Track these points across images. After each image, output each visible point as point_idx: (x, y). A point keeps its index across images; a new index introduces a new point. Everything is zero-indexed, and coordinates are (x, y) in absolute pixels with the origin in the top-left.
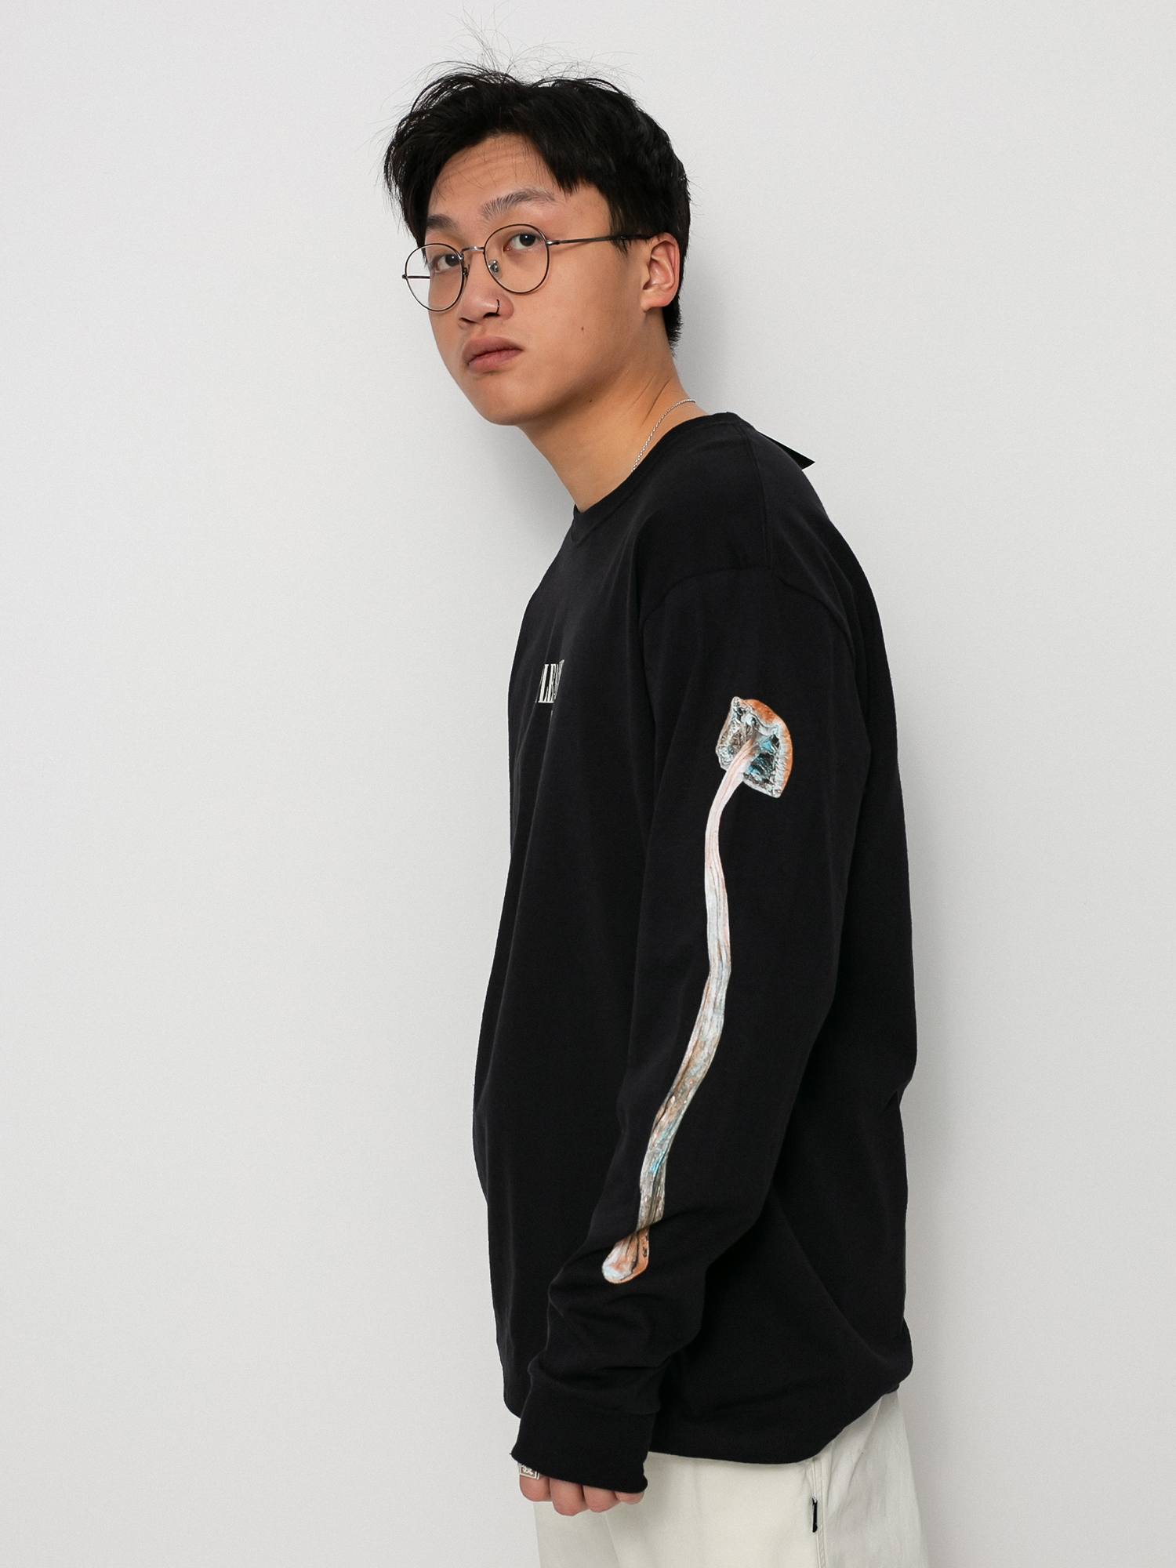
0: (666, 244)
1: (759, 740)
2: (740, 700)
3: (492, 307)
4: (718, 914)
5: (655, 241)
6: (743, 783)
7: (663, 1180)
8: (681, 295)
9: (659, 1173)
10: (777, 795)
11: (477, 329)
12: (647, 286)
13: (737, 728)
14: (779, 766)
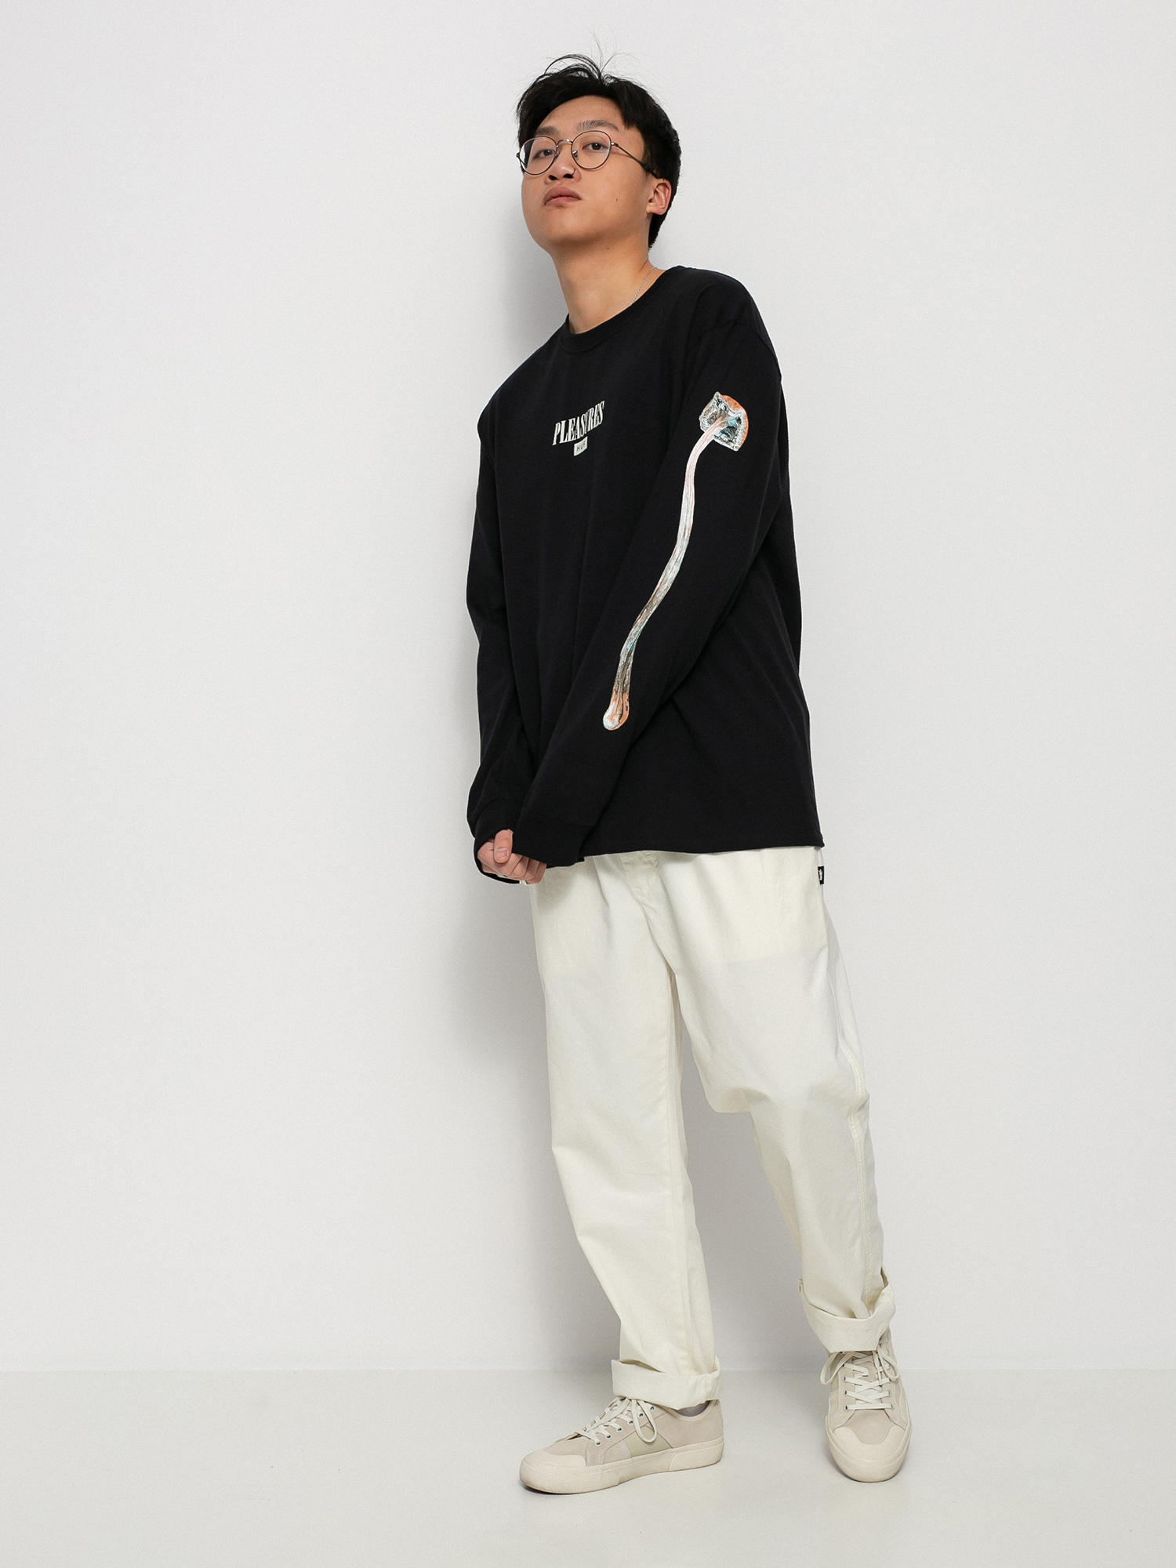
0: (664, 185)
1: (727, 418)
2: (720, 395)
3: (571, 171)
4: (688, 511)
5: (661, 181)
6: (713, 441)
7: (632, 654)
8: (668, 213)
9: (631, 650)
10: (736, 450)
11: (557, 183)
12: (650, 201)
13: (715, 410)
14: (740, 434)
